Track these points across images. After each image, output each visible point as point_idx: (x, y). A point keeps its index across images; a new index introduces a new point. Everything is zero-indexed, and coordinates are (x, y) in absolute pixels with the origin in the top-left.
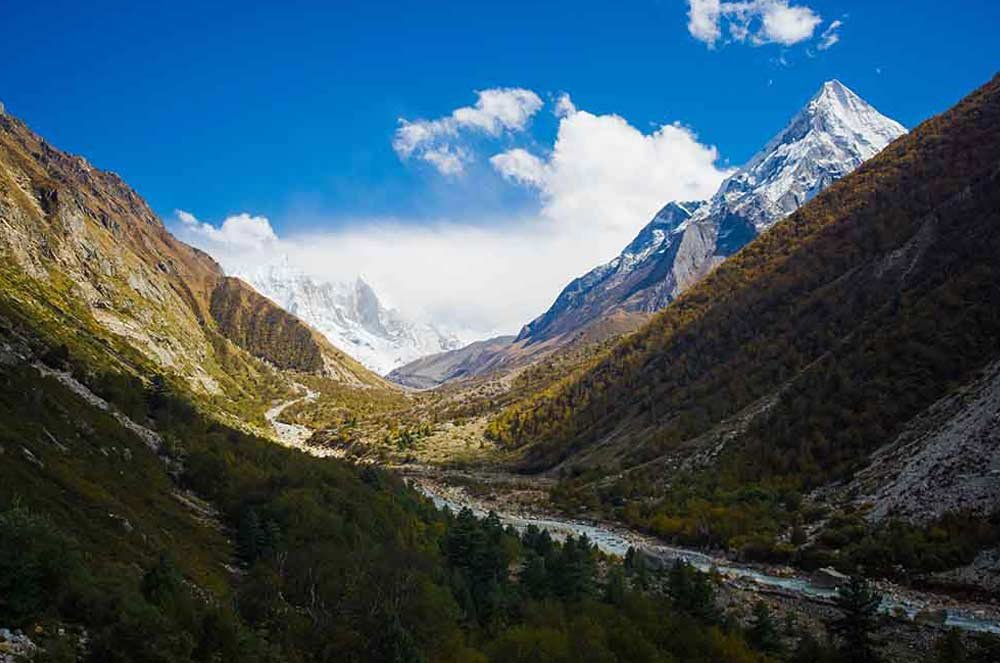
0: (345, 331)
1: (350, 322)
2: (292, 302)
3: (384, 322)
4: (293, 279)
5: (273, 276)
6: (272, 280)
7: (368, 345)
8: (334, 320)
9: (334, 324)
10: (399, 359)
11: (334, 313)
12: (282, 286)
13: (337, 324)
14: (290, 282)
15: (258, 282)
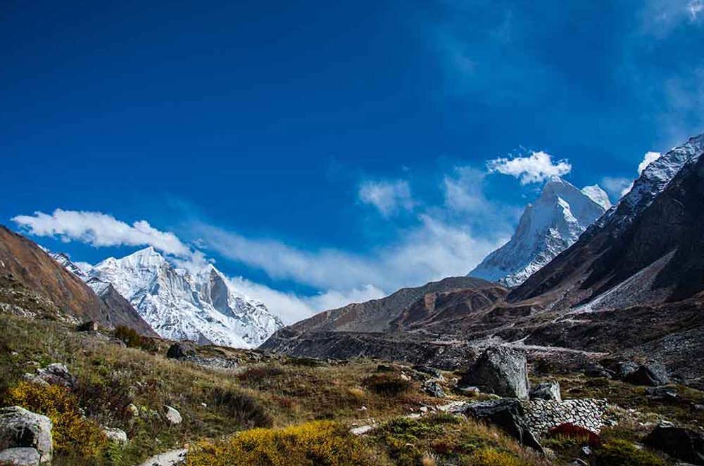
0: (200, 311)
1: (204, 303)
2: (155, 283)
3: (232, 305)
4: (158, 266)
5: (141, 263)
6: (141, 266)
7: (219, 322)
8: (191, 302)
9: (190, 304)
10: (247, 336)
11: (191, 295)
12: (148, 271)
13: (193, 304)
14: (155, 267)
15: (128, 266)
